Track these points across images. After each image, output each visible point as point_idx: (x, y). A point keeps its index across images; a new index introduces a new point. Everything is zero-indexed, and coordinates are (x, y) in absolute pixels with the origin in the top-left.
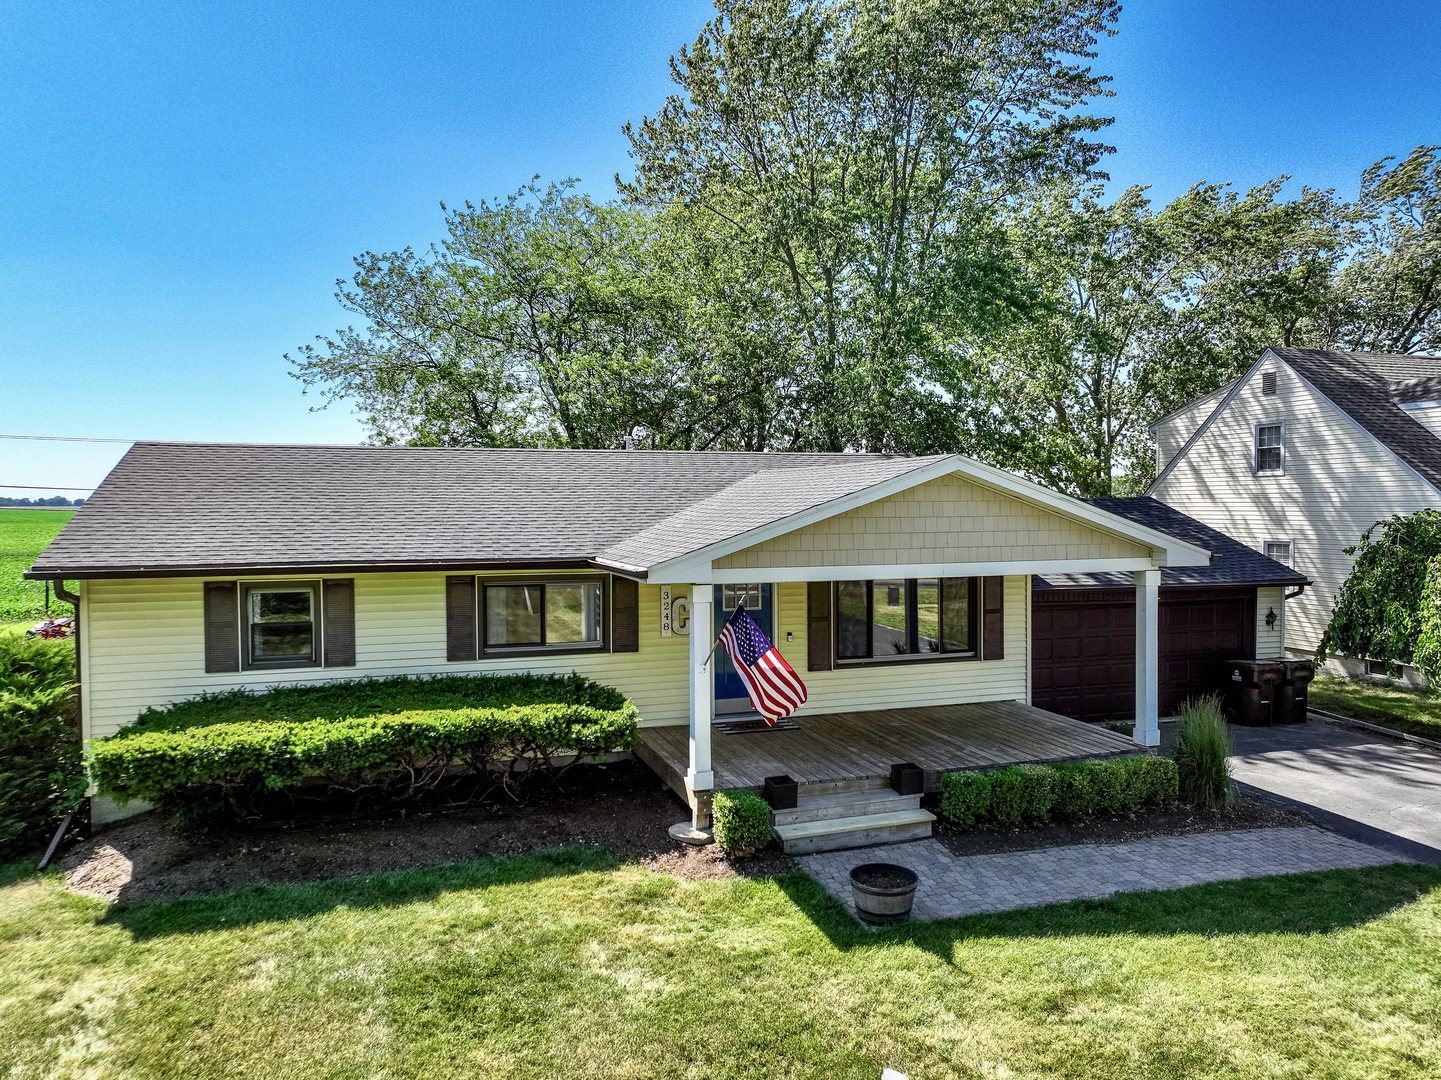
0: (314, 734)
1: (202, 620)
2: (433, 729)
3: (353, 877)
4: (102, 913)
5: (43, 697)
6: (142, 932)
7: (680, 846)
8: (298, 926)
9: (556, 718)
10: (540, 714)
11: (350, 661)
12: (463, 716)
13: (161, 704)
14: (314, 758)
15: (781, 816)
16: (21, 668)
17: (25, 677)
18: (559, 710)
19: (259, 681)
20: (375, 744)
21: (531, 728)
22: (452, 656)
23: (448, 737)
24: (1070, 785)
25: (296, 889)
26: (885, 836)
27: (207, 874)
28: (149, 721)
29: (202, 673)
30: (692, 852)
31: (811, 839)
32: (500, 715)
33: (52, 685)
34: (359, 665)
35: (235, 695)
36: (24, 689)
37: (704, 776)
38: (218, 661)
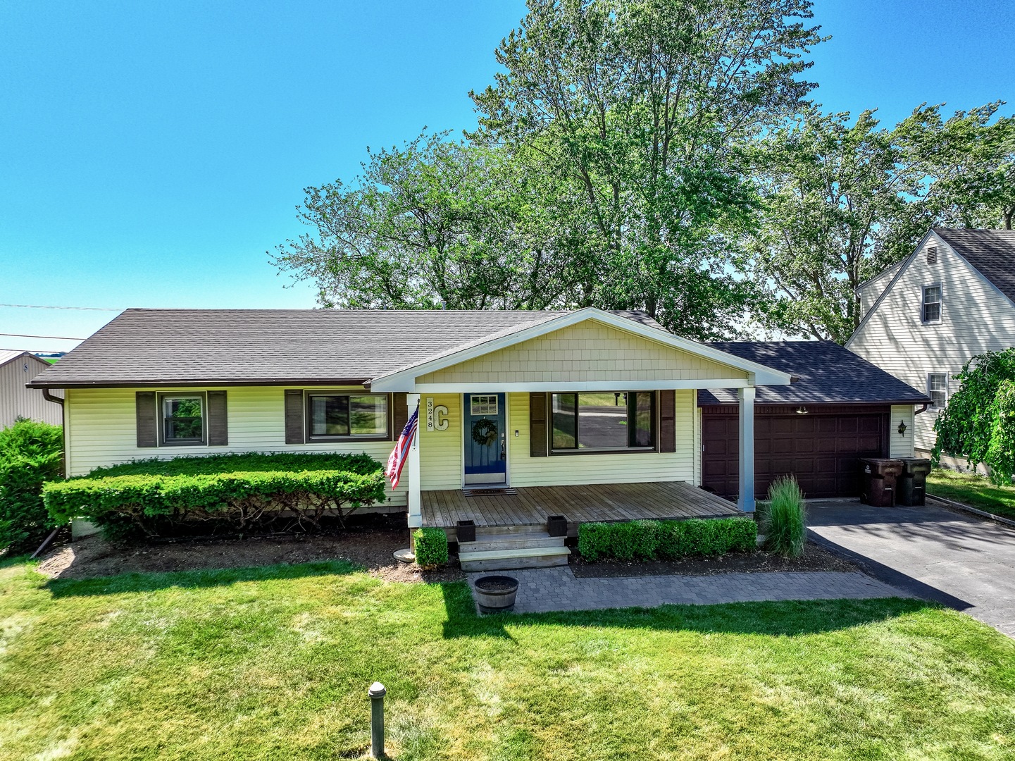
1: (135, 415)
2: (248, 483)
3: (190, 571)
4: (44, 583)
5: (43, 459)
6: (57, 595)
7: (395, 563)
8: (144, 595)
9: (328, 479)
11: (224, 442)
12: (267, 476)
13: (107, 464)
14: (173, 497)
15: (464, 546)
16: (33, 442)
17: (34, 447)
18: (332, 474)
19: (167, 453)
20: (210, 491)
21: (310, 485)
22: (288, 441)
23: (257, 488)
24: (671, 534)
25: (157, 576)
26: (533, 563)
27: (111, 565)
28: (98, 473)
29: (136, 447)
30: (401, 567)
31: (480, 562)
32: (291, 475)
33: (49, 453)
34: (230, 445)
35: (152, 461)
36: (32, 454)
37: (414, 518)
38: (144, 440)
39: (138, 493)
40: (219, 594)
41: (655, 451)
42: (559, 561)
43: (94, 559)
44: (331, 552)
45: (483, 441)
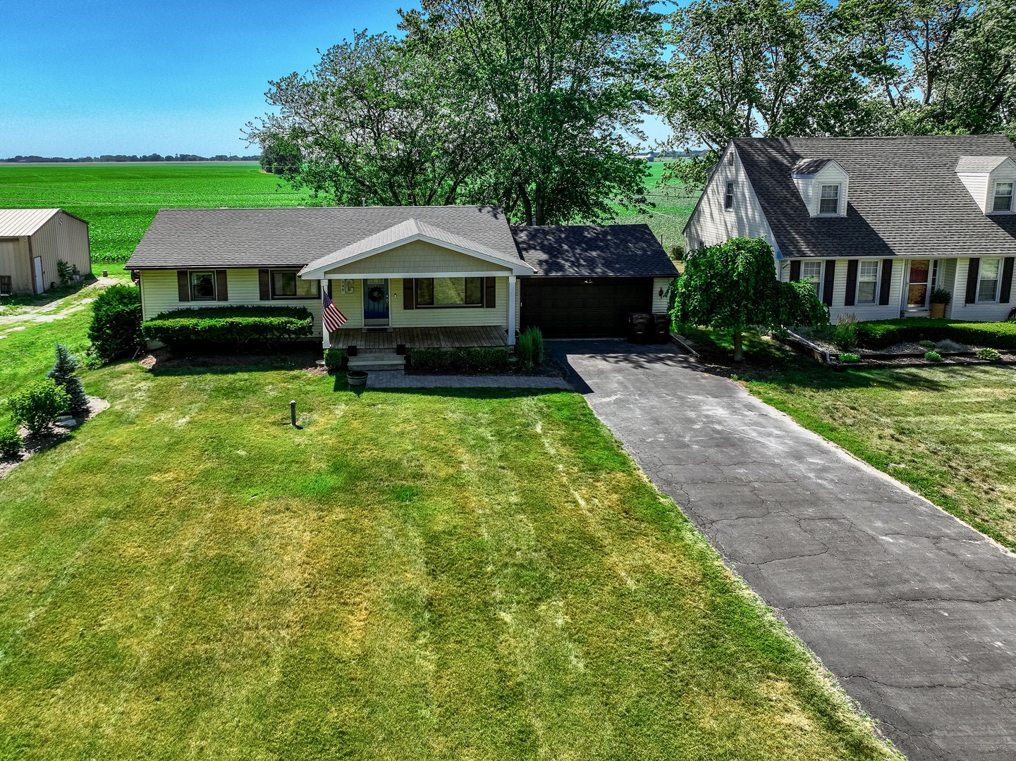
0: (205, 323)
1: (177, 283)
2: (241, 323)
3: (215, 367)
4: (146, 370)
5: (132, 307)
6: (156, 375)
7: (316, 366)
8: (196, 377)
9: (282, 322)
10: (276, 320)
11: (226, 299)
12: (251, 320)
13: (165, 311)
14: (204, 330)
15: (350, 358)
16: (126, 298)
17: (125, 301)
18: (284, 319)
19: (195, 305)
20: (222, 328)
21: (273, 325)
22: (261, 299)
23: (246, 326)
25: (199, 369)
26: (386, 368)
27: (175, 363)
28: (161, 316)
29: (178, 301)
30: (318, 368)
31: (358, 366)
32: (263, 319)
33: (134, 304)
34: (229, 301)
35: (187, 309)
36: (125, 304)
37: (326, 344)
38: (183, 298)
39: (187, 328)
40: (230, 377)
41: (482, 307)
42: (399, 367)
43: (166, 361)
44: (285, 361)
45: (374, 299)
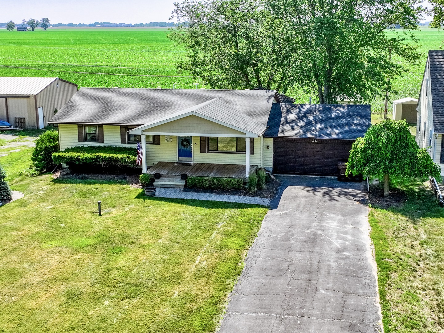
1: (77, 132)
2: (102, 157)
4: (52, 180)
5: (54, 144)
6: (55, 183)
9: (124, 157)
10: (120, 156)
11: (103, 142)
13: (70, 147)
15: (156, 180)
16: (51, 138)
17: (51, 140)
18: (125, 156)
19: (86, 144)
20: (92, 159)
22: (122, 143)
23: (104, 158)
24: (213, 182)
25: (78, 180)
26: (174, 186)
27: (69, 176)
29: (78, 142)
30: (137, 184)
31: (159, 184)
33: (55, 142)
34: (105, 143)
35: (82, 146)
36: (51, 142)
37: (144, 171)
38: (80, 140)
39: (74, 158)
42: (181, 187)
43: (65, 175)
44: (125, 179)
45: (184, 146)
